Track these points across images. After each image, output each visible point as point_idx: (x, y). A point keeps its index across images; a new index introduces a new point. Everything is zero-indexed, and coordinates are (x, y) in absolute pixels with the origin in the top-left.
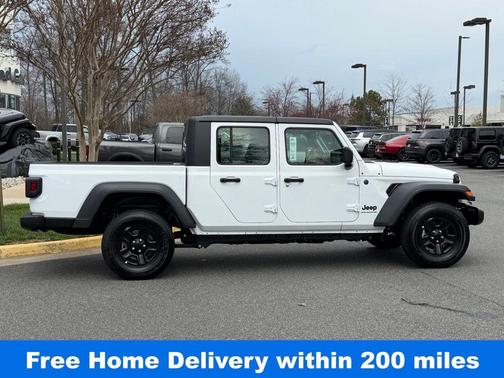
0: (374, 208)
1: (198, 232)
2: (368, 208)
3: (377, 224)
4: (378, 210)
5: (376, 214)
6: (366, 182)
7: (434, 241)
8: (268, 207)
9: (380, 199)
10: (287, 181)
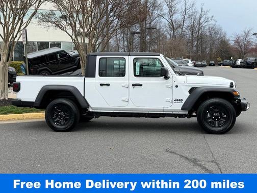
0: (181, 100)
1: (91, 110)
2: (177, 100)
3: (183, 109)
4: (184, 102)
5: (183, 104)
6: (177, 86)
7: (214, 119)
8: (124, 98)
9: (185, 95)
10: (133, 85)
